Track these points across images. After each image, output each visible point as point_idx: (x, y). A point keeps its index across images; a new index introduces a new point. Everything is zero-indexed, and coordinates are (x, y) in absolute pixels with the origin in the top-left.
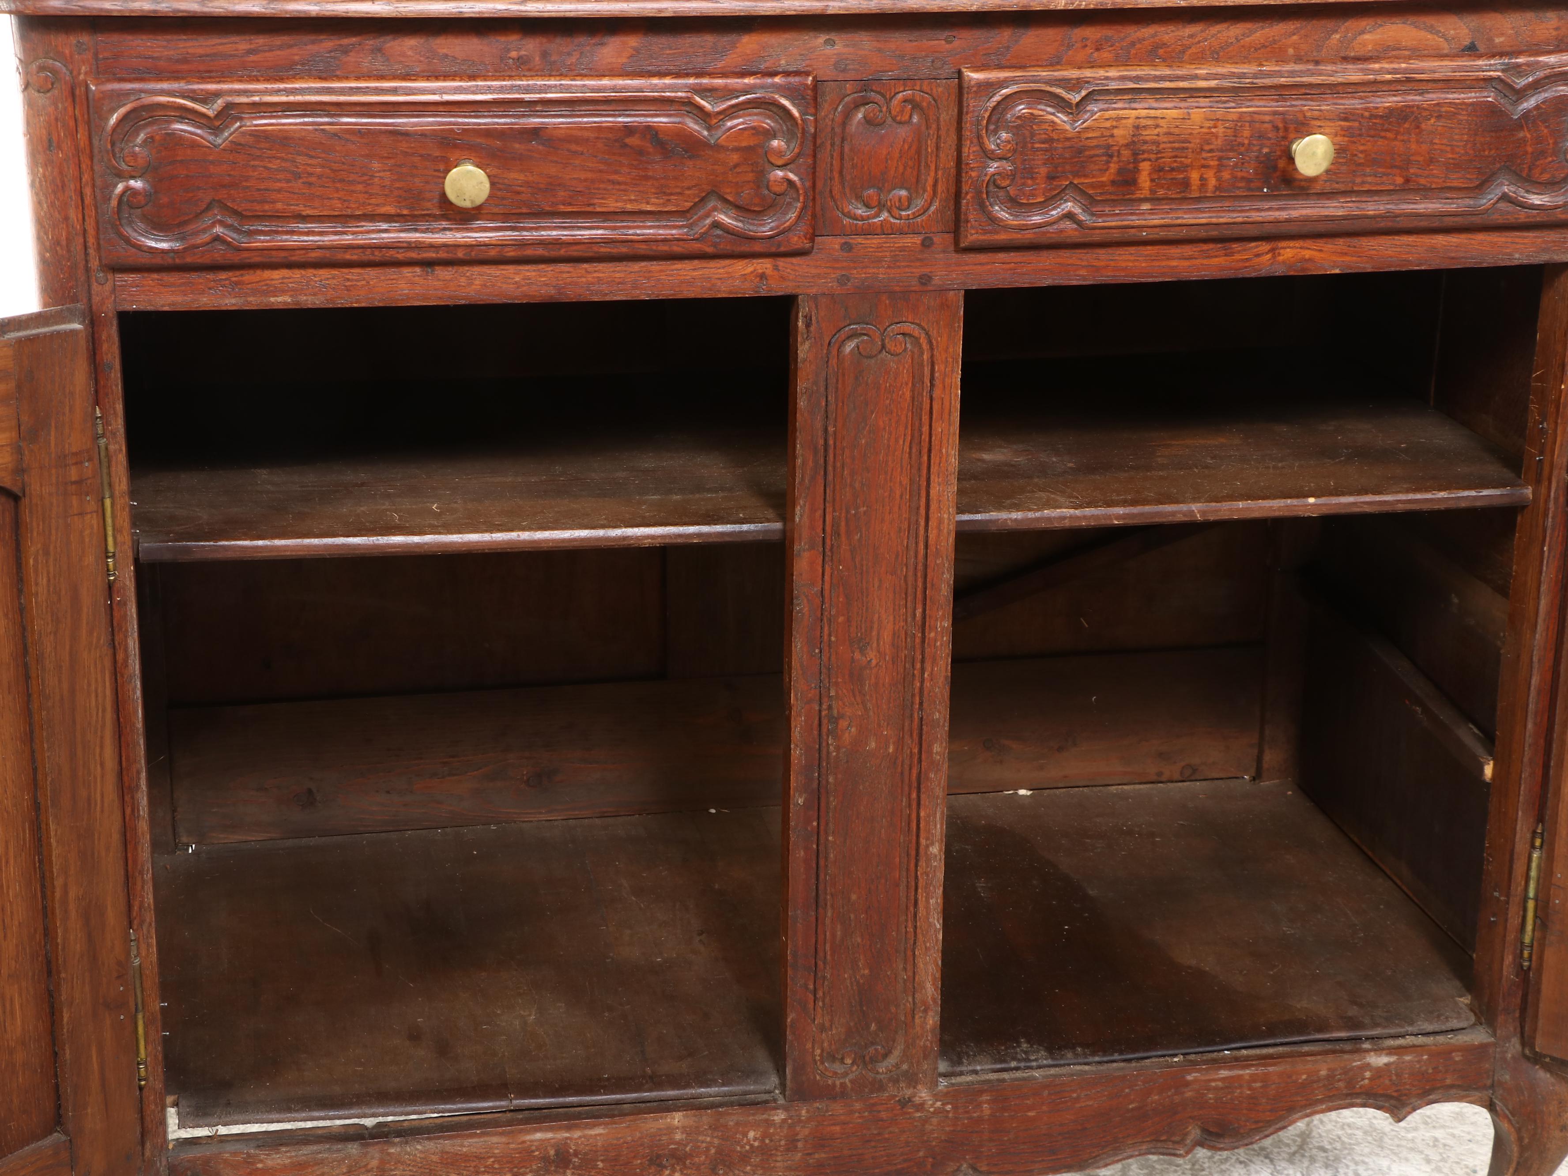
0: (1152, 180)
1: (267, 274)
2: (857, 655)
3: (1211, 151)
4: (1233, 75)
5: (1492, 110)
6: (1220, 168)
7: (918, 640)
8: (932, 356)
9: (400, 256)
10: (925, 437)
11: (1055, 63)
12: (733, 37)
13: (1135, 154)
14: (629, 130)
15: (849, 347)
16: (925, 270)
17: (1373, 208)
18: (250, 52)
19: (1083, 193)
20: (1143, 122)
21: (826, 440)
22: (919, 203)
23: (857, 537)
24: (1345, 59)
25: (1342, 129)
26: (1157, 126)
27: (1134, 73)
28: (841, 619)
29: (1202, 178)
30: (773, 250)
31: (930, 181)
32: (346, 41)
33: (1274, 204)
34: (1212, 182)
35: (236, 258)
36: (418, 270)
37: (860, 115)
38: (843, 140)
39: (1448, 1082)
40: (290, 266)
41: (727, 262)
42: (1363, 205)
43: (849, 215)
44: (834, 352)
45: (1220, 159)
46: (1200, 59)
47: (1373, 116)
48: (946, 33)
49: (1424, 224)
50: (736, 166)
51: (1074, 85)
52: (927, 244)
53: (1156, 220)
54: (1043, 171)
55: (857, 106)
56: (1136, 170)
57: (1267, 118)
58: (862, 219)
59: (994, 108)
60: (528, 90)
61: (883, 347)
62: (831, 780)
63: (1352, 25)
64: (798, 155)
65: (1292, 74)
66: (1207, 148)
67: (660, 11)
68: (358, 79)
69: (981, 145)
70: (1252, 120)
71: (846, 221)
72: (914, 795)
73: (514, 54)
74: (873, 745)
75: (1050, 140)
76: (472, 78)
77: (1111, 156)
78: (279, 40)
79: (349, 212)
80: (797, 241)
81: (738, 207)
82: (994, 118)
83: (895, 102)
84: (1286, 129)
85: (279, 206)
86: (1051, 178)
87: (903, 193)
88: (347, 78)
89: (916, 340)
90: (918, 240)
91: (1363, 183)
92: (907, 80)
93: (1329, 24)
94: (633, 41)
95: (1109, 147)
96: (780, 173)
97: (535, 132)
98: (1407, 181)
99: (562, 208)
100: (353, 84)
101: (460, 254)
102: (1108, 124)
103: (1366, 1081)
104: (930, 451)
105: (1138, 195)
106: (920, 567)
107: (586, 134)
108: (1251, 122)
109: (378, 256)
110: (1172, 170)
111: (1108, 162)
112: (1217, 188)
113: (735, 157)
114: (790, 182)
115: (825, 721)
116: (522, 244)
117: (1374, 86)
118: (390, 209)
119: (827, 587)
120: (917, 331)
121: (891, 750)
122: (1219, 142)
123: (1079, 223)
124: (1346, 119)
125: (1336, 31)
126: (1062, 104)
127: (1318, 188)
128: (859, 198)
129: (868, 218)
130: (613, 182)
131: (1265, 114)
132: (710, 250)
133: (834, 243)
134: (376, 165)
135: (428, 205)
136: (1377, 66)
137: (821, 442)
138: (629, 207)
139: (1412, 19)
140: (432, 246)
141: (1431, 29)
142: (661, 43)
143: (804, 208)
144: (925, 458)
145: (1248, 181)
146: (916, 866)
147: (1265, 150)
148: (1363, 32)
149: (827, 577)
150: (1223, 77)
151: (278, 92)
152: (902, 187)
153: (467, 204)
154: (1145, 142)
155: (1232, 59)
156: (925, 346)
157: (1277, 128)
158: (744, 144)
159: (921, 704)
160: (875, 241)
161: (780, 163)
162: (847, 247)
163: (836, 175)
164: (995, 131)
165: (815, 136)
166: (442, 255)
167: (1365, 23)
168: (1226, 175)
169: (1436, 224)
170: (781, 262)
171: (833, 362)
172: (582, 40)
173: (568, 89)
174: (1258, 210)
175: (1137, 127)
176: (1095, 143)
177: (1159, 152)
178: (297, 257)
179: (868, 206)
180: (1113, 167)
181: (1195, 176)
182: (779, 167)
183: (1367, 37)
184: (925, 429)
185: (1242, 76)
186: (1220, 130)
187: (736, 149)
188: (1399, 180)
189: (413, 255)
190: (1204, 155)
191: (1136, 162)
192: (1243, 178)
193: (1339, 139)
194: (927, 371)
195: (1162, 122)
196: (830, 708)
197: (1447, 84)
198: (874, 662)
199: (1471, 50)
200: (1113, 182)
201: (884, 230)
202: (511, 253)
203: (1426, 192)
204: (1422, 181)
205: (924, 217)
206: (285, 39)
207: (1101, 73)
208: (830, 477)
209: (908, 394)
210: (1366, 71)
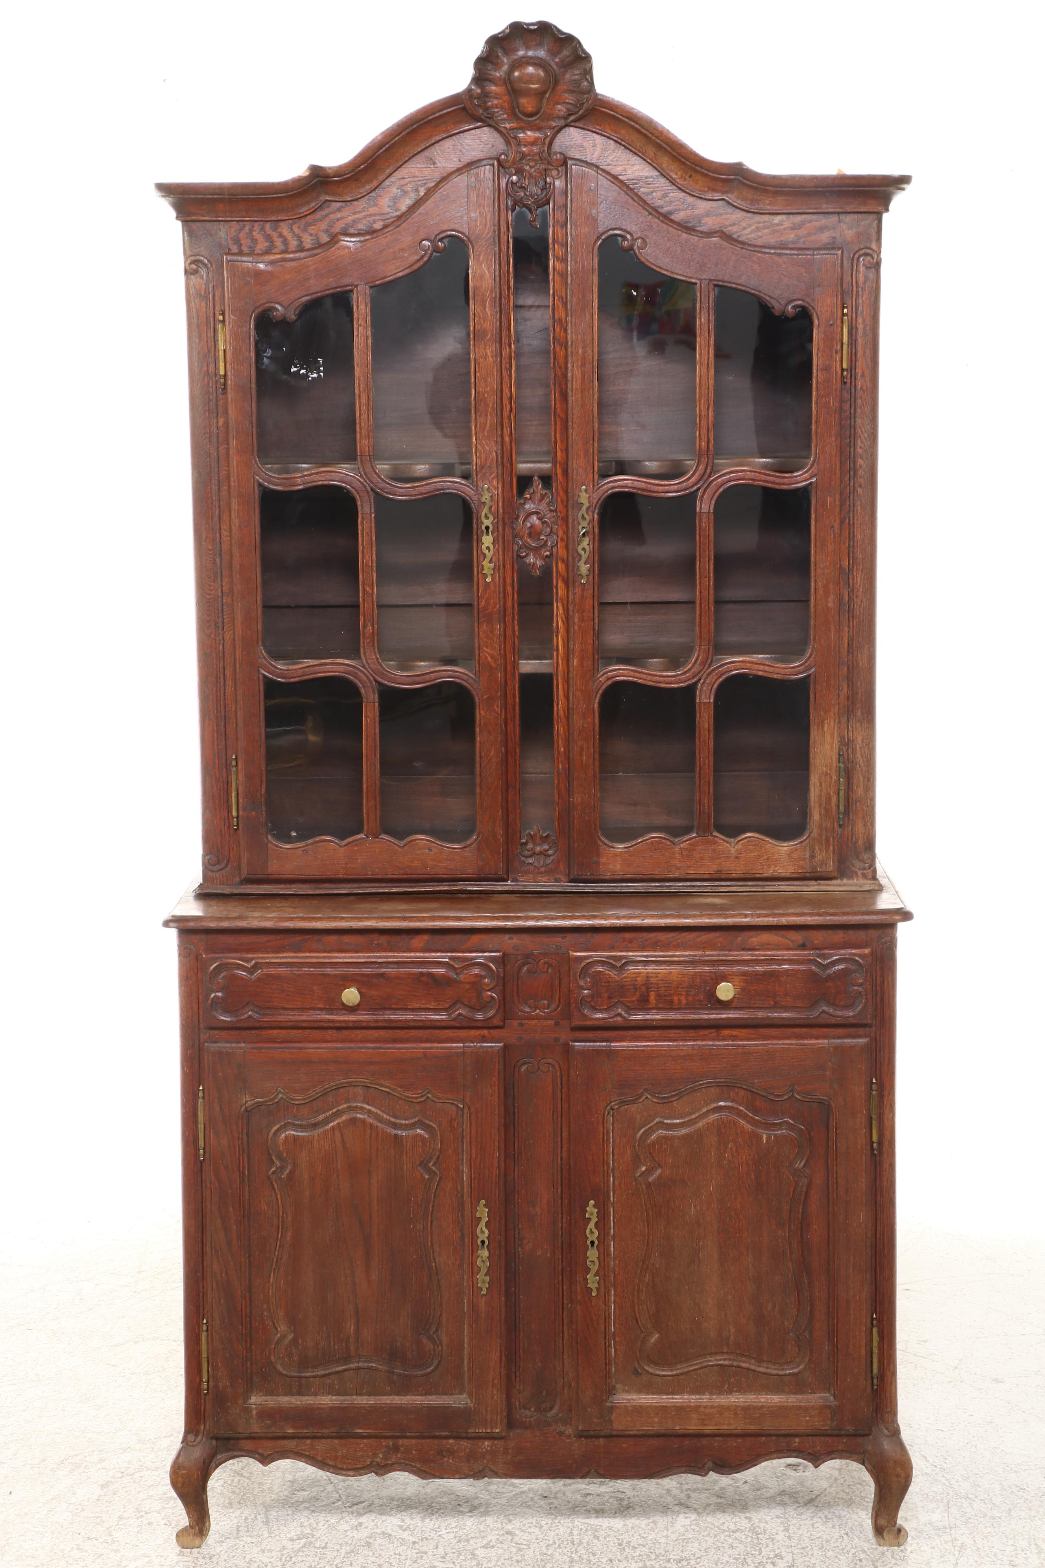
0: (656, 1000)
1: (271, 1031)
2: (531, 1209)
3: (682, 988)
4: (691, 955)
5: (814, 974)
6: (687, 995)
7: (559, 1204)
8: (561, 1074)
9: (326, 1025)
10: (559, 1110)
11: (612, 948)
12: (469, 936)
13: (648, 989)
14: (421, 974)
15: (524, 1068)
16: (557, 1036)
17: (760, 1014)
18: (268, 941)
19: (625, 1005)
20: (650, 975)
21: (514, 1109)
22: (553, 1006)
23: (529, 1154)
24: (743, 950)
25: (743, 979)
26: (657, 977)
27: (645, 954)
28: (523, 1192)
29: (679, 1000)
30: (486, 1025)
31: (557, 997)
32: (306, 937)
33: (714, 1012)
34: (684, 1001)
35: (258, 1025)
36: (334, 1031)
37: (525, 969)
38: (518, 979)
39: (840, 1448)
40: (281, 1028)
41: (466, 1030)
42: (757, 1013)
43: (521, 1011)
44: (517, 1070)
45: (687, 991)
46: (677, 947)
47: (756, 975)
48: (562, 935)
49: (786, 1022)
50: (468, 990)
51: (621, 957)
52: (557, 1024)
53: (658, 1017)
54: (606, 995)
55: (524, 965)
56: (648, 995)
57: (708, 974)
58: (527, 1012)
59: (583, 968)
60: (380, 957)
61: (539, 1069)
62: (521, 1268)
63: (746, 934)
64: (496, 985)
65: (718, 955)
66: (680, 986)
67: (434, 926)
68: (310, 952)
69: (578, 983)
70: (700, 975)
71: (520, 1013)
72: (560, 1278)
73: (376, 942)
74: (540, 1252)
75: (609, 982)
76: (357, 952)
77: (636, 989)
78: (279, 937)
79: (304, 1007)
80: (496, 1022)
81: (470, 1007)
82: (583, 972)
83: (540, 963)
84: (717, 979)
85: (276, 1004)
86: (610, 998)
87: (546, 1002)
88: (305, 952)
89: (554, 1066)
90: (553, 1022)
91: (755, 1004)
92: (546, 954)
93: (736, 933)
94: (426, 937)
95: (635, 985)
96: (489, 993)
97: (382, 975)
98: (776, 1003)
99: (393, 1006)
100: (308, 955)
101: (351, 1025)
102: (634, 976)
103: (797, 1444)
104: (562, 1117)
105: (650, 1006)
106: (559, 1169)
107: (404, 976)
108: (700, 976)
109: (316, 1025)
110: (665, 996)
111: (635, 992)
112: (686, 1004)
113: (468, 986)
114: (493, 997)
115: (517, 1240)
116: (377, 1021)
117: (757, 962)
118: (321, 1006)
119: (516, 1176)
120: (554, 1062)
121: (548, 1255)
122: (686, 984)
123: (624, 1018)
124: (744, 976)
125: (739, 937)
126: (613, 967)
127: (734, 1005)
128: (526, 1004)
129: (530, 1012)
130: (415, 996)
131: (706, 972)
132: (458, 1025)
133: (516, 1023)
134: (316, 988)
135: (337, 1004)
136: (758, 953)
137: (512, 1110)
138: (422, 1006)
139: (774, 932)
140: (339, 1021)
141: (783, 937)
142: (437, 937)
143: (499, 1007)
144: (560, 1119)
145: (701, 1001)
146: (563, 1313)
147: (708, 988)
148: (752, 937)
149: (516, 1172)
150: (686, 956)
151: (276, 958)
152: (545, 1000)
153: (351, 1004)
154: (652, 984)
155: (691, 948)
156: (558, 1068)
157: (712, 979)
158: (472, 981)
159: (562, 1234)
160: (534, 1022)
161: (488, 989)
162: (521, 1025)
163: (515, 994)
164: (584, 978)
165: (504, 977)
166: (343, 1025)
167: (752, 933)
168: (690, 998)
169: (792, 1023)
170: (491, 1031)
171: (516, 1074)
172: (404, 936)
173: (397, 957)
174: (707, 1014)
175: (648, 977)
176: (628, 983)
177: (658, 988)
178: (282, 1025)
179: (529, 1007)
180: (638, 994)
181: (675, 998)
182: (489, 990)
183: (754, 939)
184: (559, 1106)
185: (695, 956)
186: (686, 979)
187: (468, 983)
188: (772, 1003)
189: (331, 1025)
190: (679, 989)
191: (648, 992)
192: (698, 1000)
193: (742, 984)
194: (559, 1080)
195: (659, 975)
196: (519, 1233)
197: (790, 961)
198: (539, 1213)
199: (803, 947)
200: (638, 1001)
201: (538, 1017)
202: (372, 1025)
203: (786, 1009)
204: (783, 1004)
205: (555, 1013)
206: (282, 936)
207: (631, 954)
208: (516, 1126)
209: (551, 1090)
210: (752, 955)
